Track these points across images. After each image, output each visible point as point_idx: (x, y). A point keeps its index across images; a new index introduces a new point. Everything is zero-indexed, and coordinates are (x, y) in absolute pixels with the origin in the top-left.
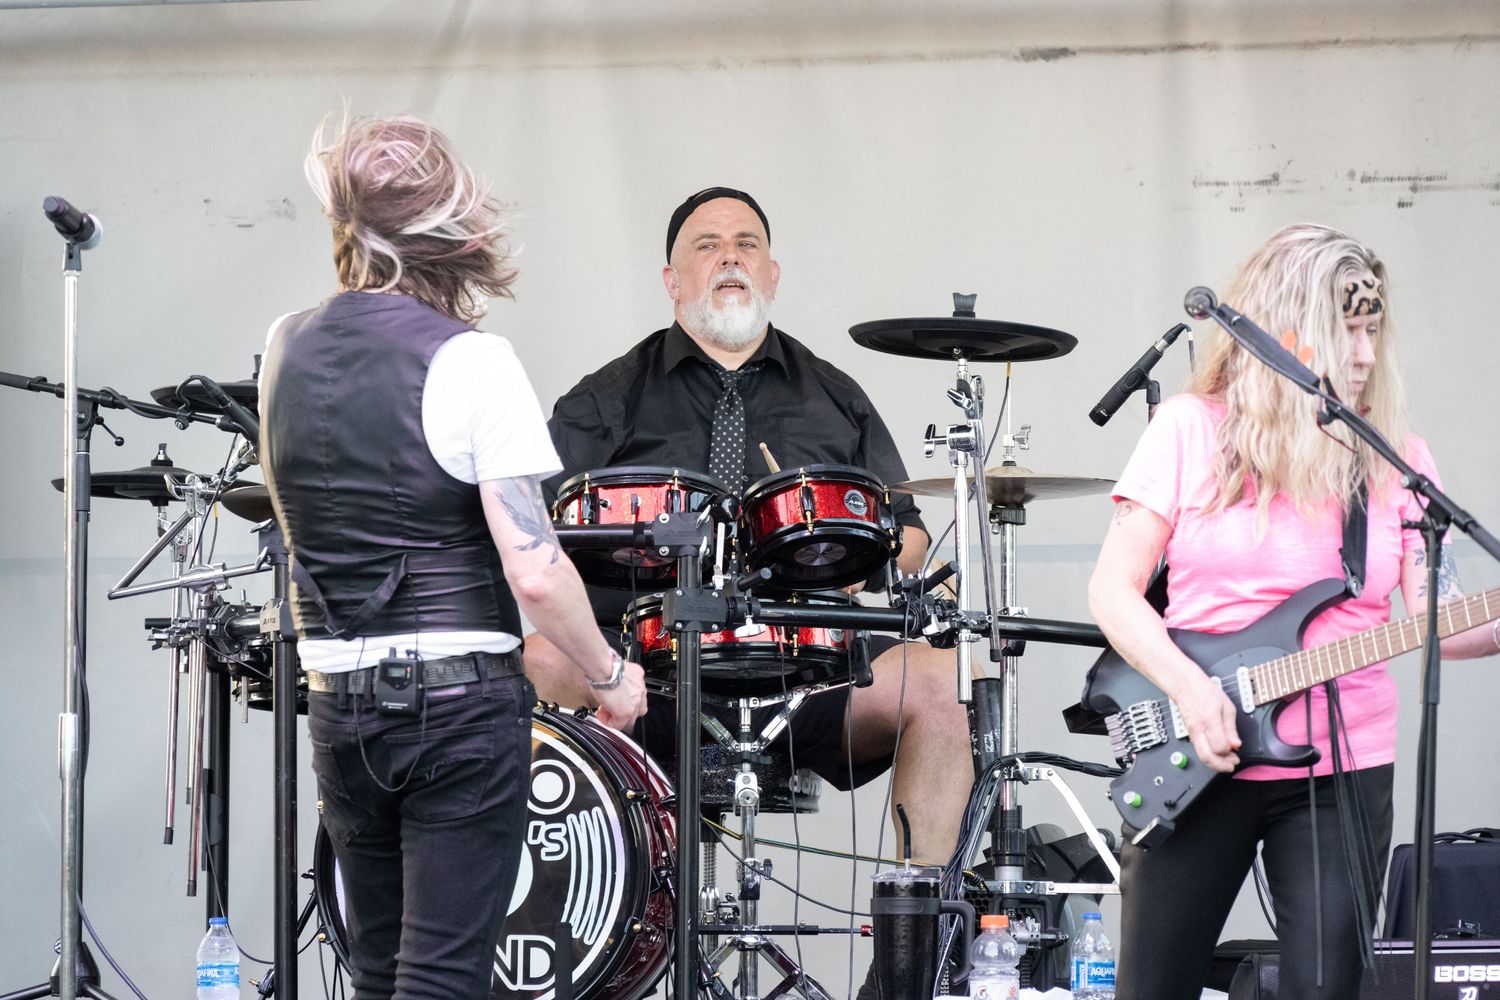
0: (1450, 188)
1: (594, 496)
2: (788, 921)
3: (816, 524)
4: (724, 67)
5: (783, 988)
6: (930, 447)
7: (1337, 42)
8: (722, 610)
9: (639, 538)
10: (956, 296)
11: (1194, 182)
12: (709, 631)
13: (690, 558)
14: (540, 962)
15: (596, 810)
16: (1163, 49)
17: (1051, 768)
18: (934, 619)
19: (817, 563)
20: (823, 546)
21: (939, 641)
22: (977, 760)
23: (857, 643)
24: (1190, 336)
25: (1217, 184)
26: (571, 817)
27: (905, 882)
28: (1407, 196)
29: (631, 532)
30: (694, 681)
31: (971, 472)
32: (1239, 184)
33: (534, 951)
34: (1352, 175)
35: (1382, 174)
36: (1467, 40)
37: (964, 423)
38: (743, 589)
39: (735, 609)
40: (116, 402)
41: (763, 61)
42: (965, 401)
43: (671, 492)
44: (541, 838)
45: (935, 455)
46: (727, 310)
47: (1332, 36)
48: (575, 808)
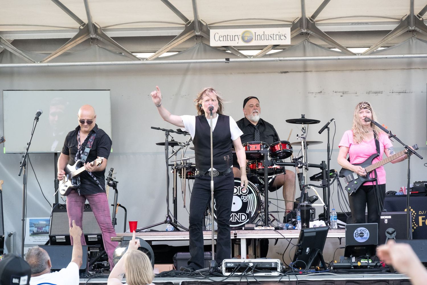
0: (349, 94)
1: (249, 146)
2: (276, 210)
3: (283, 150)
4: (232, 74)
5: (273, 220)
6: (298, 138)
7: (331, 71)
8: (271, 163)
9: (258, 153)
10: (302, 115)
11: (309, 93)
12: (269, 166)
13: (266, 156)
14: (243, 217)
15: (252, 194)
16: (303, 72)
17: (312, 186)
18: (299, 164)
19: (281, 155)
20: (282, 153)
21: (299, 168)
22: (300, 185)
23: (284, 168)
24: (335, 120)
25: (312, 93)
26: (248, 195)
27: (305, 205)
28: (342, 95)
29: (257, 152)
30: (267, 174)
31: (304, 141)
32: (315, 93)
33: (242, 215)
34: (333, 91)
35: (338, 91)
36: (352, 70)
37: (303, 134)
38: (273, 160)
39: (273, 163)
40: (172, 131)
41: (239, 73)
42: (304, 131)
43: (261, 145)
44: (243, 198)
45: (298, 139)
46: (255, 116)
47: (330, 70)
48: (249, 194)
